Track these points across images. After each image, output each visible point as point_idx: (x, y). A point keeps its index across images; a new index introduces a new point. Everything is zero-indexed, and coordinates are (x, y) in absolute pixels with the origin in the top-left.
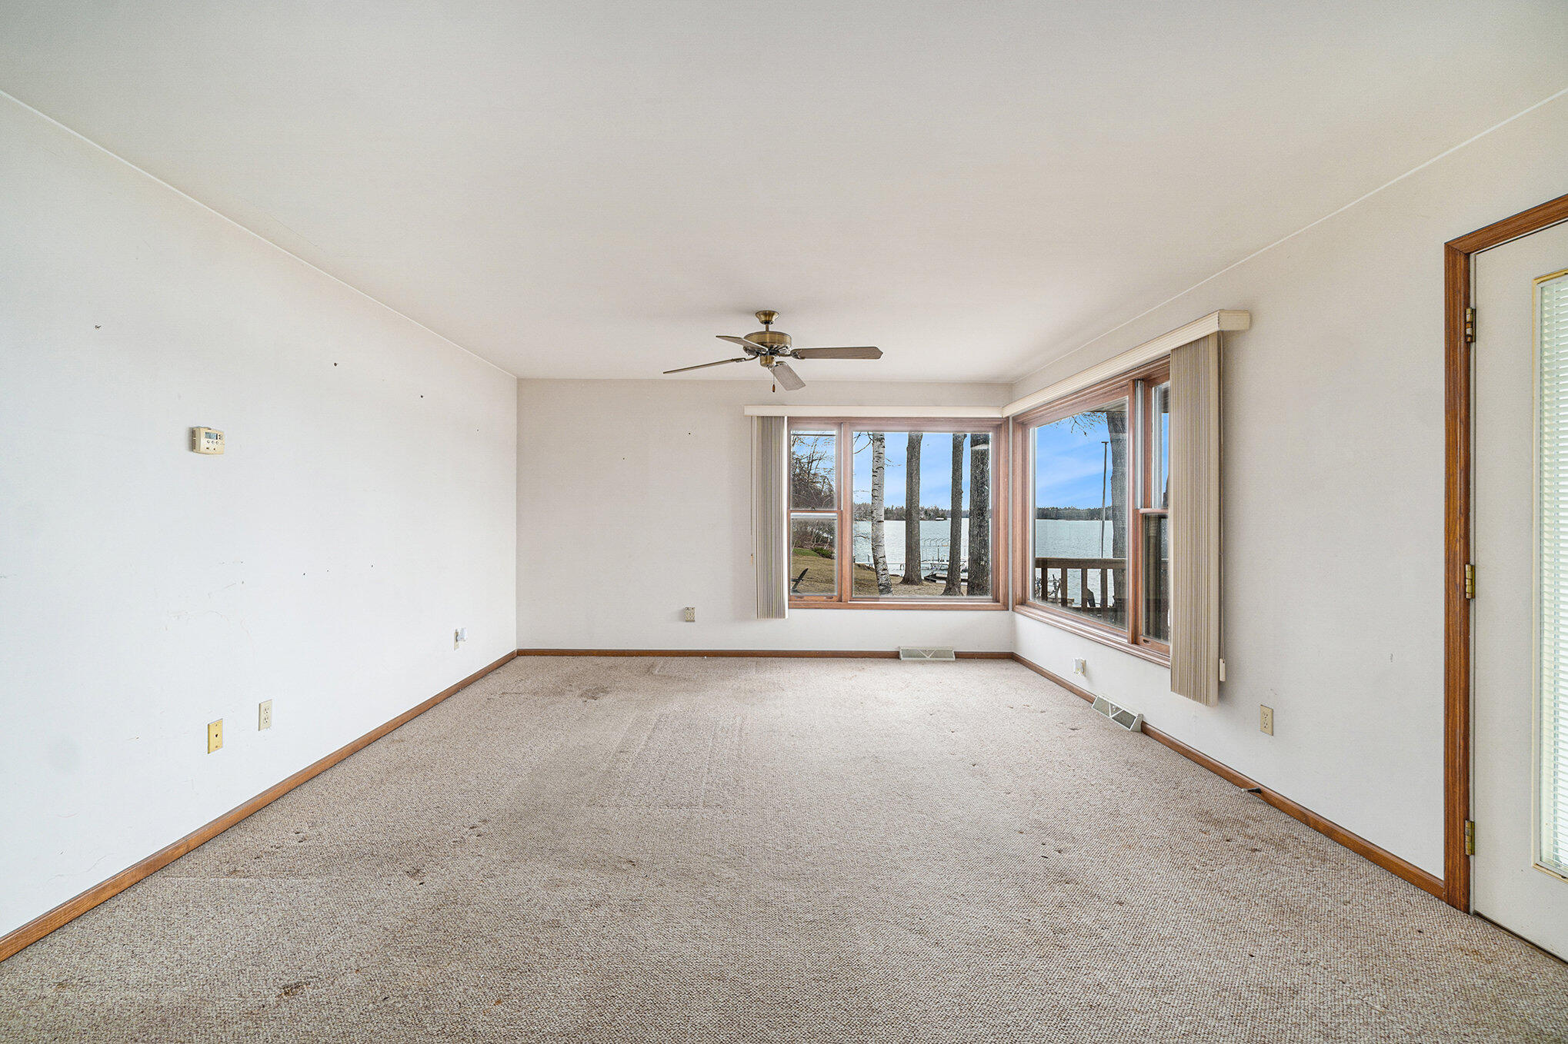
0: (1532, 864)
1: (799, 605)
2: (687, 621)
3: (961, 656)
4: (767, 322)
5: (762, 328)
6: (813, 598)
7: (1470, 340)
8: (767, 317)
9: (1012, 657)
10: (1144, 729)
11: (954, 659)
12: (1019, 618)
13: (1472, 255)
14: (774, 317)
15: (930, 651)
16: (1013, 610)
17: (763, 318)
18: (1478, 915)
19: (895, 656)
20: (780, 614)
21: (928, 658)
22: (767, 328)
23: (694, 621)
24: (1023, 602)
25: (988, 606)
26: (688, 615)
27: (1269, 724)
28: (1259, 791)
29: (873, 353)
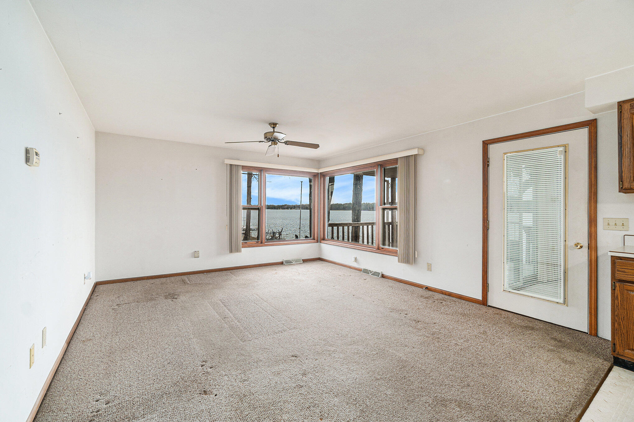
0: (502, 290)
1: (246, 246)
2: (195, 257)
3: (305, 261)
4: (274, 128)
5: (272, 130)
6: (251, 243)
7: (488, 165)
8: (274, 125)
9: (320, 259)
10: (383, 276)
11: (302, 262)
12: (323, 245)
13: (488, 145)
14: (277, 125)
15: (294, 260)
16: (320, 242)
17: (272, 126)
18: (489, 306)
19: (282, 263)
20: (238, 250)
21: (294, 263)
22: (274, 130)
23: (199, 257)
24: (324, 239)
25: (312, 241)
26: (196, 255)
27: (429, 268)
28: (427, 288)
29: (316, 146)
